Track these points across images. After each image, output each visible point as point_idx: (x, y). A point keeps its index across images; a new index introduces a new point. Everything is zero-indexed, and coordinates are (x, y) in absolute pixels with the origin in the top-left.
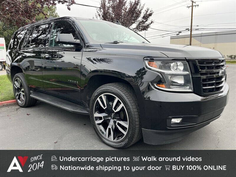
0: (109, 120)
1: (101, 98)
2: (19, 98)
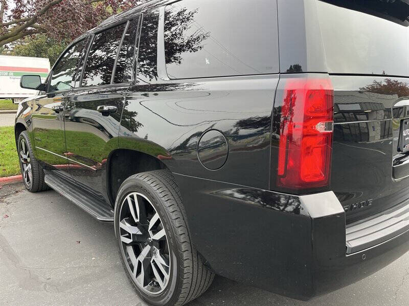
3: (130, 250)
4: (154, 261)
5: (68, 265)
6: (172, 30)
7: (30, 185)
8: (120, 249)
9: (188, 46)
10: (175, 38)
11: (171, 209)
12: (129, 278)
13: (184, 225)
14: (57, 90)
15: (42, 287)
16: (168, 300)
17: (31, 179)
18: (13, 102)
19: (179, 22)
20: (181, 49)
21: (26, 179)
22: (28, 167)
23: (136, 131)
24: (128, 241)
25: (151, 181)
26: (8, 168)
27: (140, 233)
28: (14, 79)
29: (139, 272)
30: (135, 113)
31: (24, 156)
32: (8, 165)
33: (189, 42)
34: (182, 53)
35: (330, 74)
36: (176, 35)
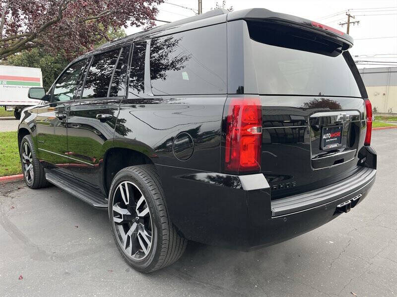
3: (121, 228)
4: (140, 234)
5: (69, 243)
6: (159, 53)
7: (31, 183)
8: (112, 228)
9: (173, 65)
10: (161, 59)
11: (153, 192)
12: (119, 250)
13: (163, 203)
14: (59, 100)
15: (49, 258)
16: (150, 262)
17: (32, 177)
18: (6, 110)
19: (165, 47)
20: (166, 68)
21: (27, 178)
22: (29, 167)
23: (126, 135)
24: (120, 221)
25: (139, 172)
26: (10, 169)
27: (129, 214)
28: (7, 87)
29: (128, 245)
30: (124, 120)
31: (26, 157)
32: (10, 165)
33: (173, 62)
34: (167, 71)
35: (260, 95)
36: (162, 56)
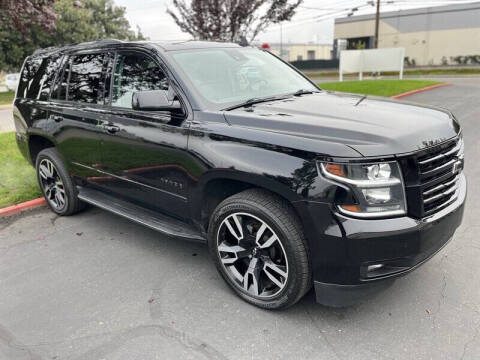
0: (249, 260)
1: (231, 220)
2: (53, 197)
